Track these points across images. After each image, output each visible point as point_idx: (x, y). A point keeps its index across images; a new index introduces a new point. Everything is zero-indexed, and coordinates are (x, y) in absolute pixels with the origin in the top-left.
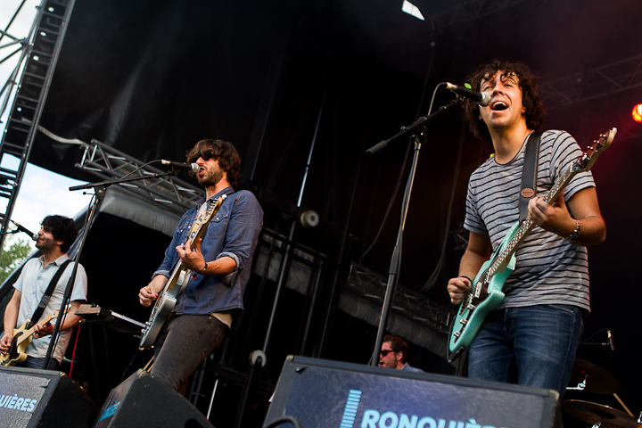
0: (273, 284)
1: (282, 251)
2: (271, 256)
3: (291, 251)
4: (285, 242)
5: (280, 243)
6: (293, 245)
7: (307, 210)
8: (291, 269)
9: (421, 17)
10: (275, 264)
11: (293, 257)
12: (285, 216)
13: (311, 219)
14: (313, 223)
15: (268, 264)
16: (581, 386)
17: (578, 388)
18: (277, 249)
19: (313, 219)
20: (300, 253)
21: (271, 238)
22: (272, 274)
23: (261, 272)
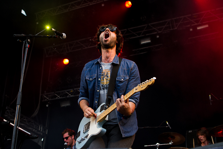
17: (170, 144)
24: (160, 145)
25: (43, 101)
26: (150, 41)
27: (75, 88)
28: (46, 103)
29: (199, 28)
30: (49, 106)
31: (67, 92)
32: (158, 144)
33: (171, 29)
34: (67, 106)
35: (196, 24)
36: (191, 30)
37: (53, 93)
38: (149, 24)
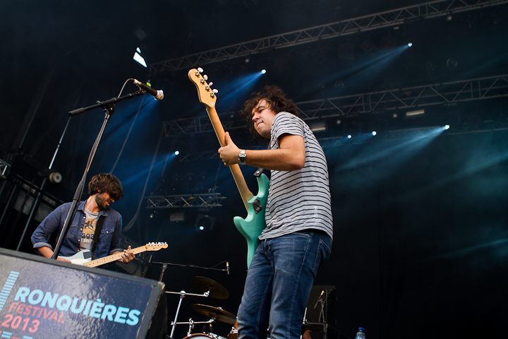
0: (25, 217)
1: (35, 196)
2: (27, 198)
3: (41, 196)
4: (38, 190)
5: (34, 191)
6: (43, 193)
7: (55, 172)
8: (40, 208)
9: (145, 65)
10: (29, 203)
11: (42, 201)
12: (40, 174)
13: (57, 178)
14: (58, 181)
15: (24, 204)
16: (206, 294)
17: (204, 295)
18: (31, 194)
19: (58, 178)
20: (47, 199)
21: (29, 187)
22: (26, 210)
23: (18, 207)
24: (185, 295)
25: (147, 208)
26: (324, 129)
27: (196, 193)
28: (151, 211)
29: (409, 114)
30: (153, 217)
31: (184, 198)
32: (183, 292)
33: (364, 112)
34: (180, 222)
35: (406, 107)
36: (395, 116)
37: (163, 196)
38: (329, 99)
